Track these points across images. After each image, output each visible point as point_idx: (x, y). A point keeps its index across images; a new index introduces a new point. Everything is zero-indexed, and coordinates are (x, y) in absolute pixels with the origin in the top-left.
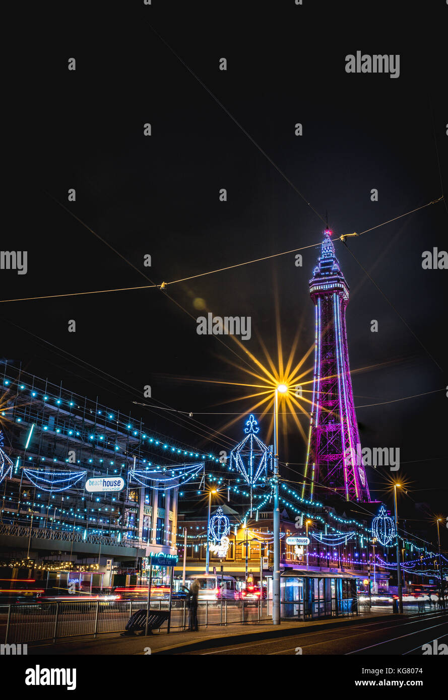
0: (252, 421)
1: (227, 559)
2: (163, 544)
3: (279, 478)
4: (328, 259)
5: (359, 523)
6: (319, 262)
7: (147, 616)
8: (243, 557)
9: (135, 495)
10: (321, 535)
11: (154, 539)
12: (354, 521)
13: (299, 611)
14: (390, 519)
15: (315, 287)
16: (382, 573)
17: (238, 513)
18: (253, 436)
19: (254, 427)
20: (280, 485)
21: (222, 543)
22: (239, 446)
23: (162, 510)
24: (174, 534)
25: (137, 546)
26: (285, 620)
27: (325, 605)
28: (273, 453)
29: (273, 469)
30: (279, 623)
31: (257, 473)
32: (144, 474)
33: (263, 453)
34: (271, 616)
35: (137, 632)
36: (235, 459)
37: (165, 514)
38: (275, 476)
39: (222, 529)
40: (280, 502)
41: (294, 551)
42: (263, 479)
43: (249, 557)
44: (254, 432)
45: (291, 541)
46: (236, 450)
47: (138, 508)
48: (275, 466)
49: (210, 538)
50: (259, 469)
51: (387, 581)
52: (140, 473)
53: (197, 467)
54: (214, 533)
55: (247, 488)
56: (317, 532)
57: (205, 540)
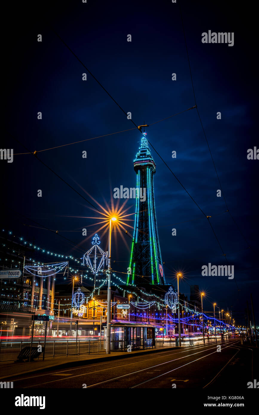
0: (96, 238)
1: (84, 317)
2: (46, 309)
3: (111, 270)
4: (145, 148)
5: (157, 296)
6: (139, 150)
7: (31, 350)
8: (93, 316)
9: (30, 281)
10: (136, 303)
11: (40, 306)
12: (154, 295)
13: (122, 346)
14: (175, 294)
15: (137, 164)
16: (171, 324)
17: (90, 291)
18: (96, 246)
19: (98, 241)
20: (111, 274)
21: (80, 308)
22: (89, 252)
23: (45, 290)
24: (52, 304)
25: (30, 311)
26: (113, 351)
27: (137, 343)
28: (108, 256)
29: (108, 265)
30: (109, 353)
31: (99, 267)
32: (33, 268)
33: (102, 256)
34: (105, 349)
35: (25, 360)
36: (86, 259)
37: (47, 292)
38: (109, 269)
39: (80, 300)
40: (111, 284)
41: (122, 312)
42: (102, 271)
43: (96, 316)
44: (97, 244)
45: (120, 307)
46: (87, 254)
47: (31, 288)
48: (109, 263)
49: (73, 305)
50: (100, 265)
51: (174, 329)
52: (31, 268)
53: (64, 264)
54: (75, 302)
55: (93, 276)
56: (134, 301)
57: (70, 307)
